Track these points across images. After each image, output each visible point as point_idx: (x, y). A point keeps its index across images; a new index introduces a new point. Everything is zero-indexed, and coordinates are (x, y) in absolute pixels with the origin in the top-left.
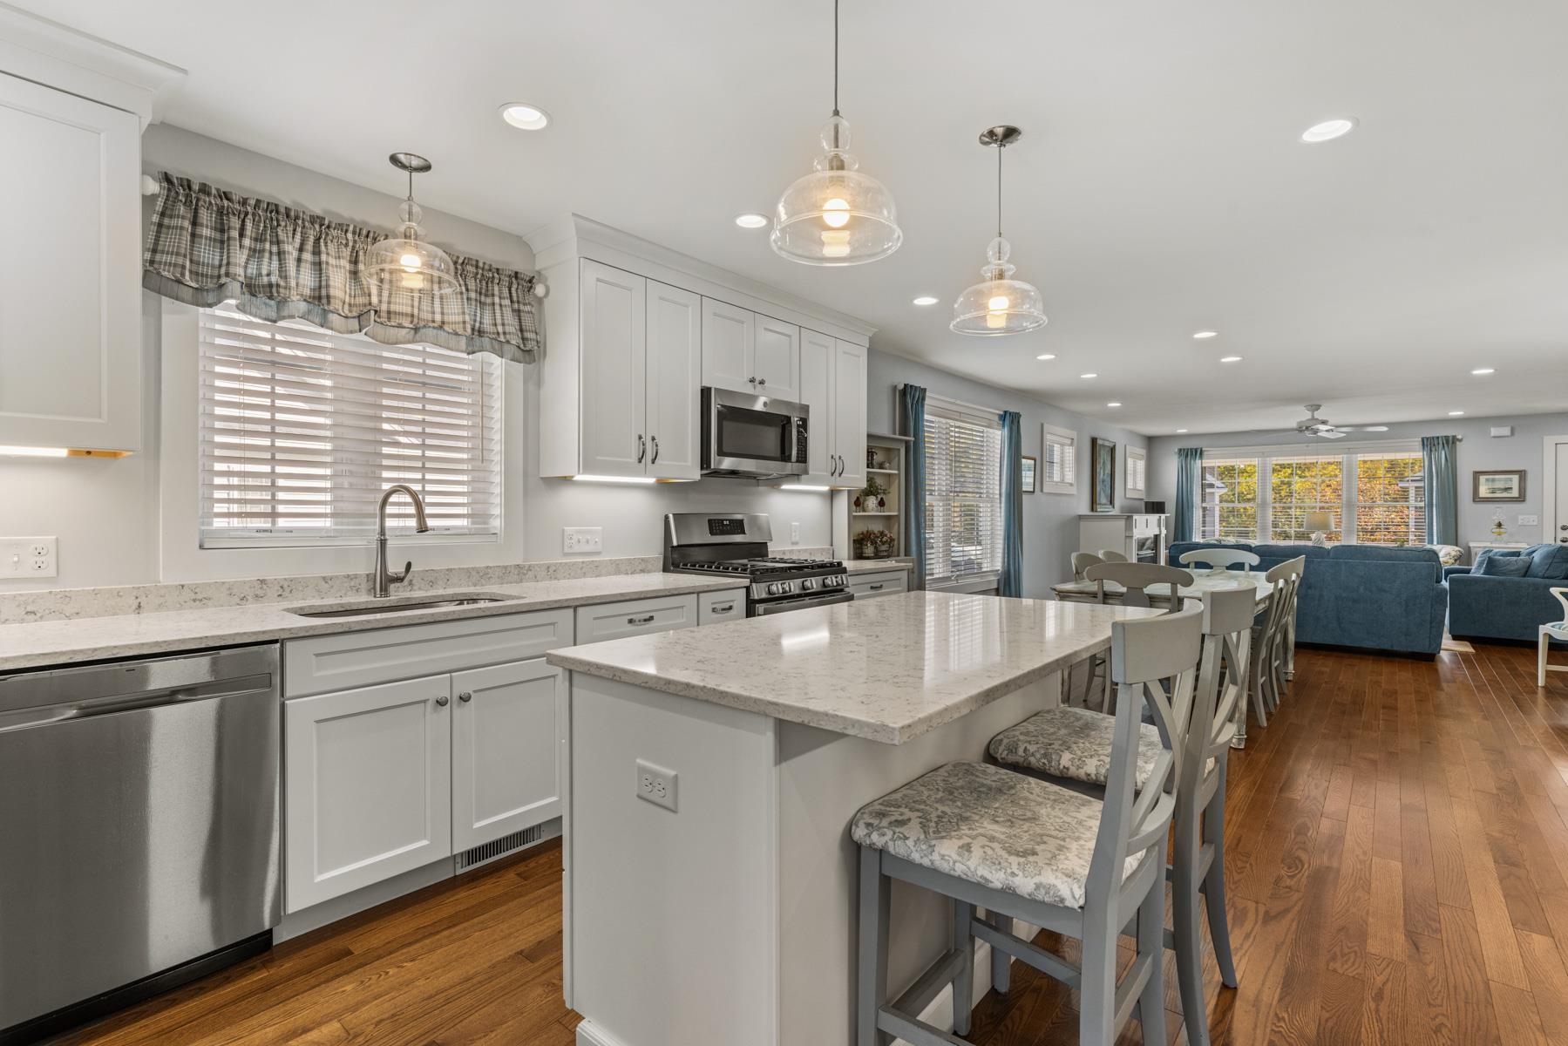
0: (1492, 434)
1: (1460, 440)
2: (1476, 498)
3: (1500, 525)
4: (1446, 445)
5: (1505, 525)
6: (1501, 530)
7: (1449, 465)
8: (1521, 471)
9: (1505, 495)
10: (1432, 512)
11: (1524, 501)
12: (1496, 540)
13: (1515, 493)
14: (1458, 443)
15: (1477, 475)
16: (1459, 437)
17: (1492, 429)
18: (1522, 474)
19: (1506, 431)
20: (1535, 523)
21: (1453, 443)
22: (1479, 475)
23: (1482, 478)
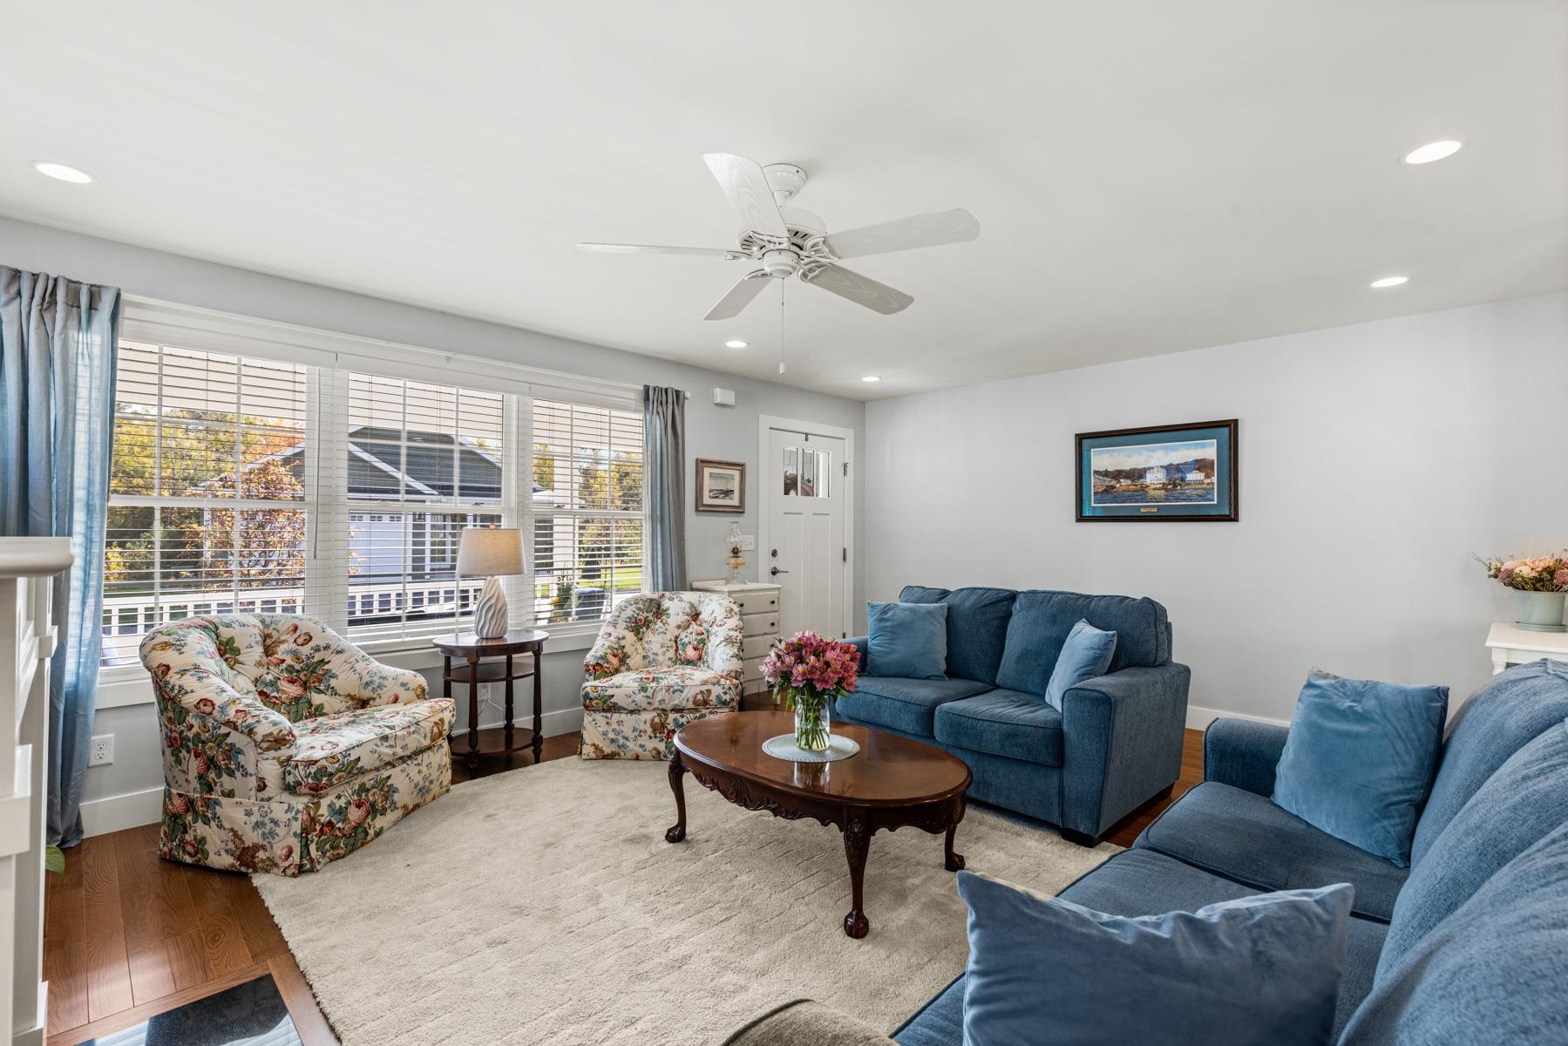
0: (718, 400)
2: (700, 507)
3: (736, 552)
6: (739, 561)
8: (742, 465)
9: (727, 501)
11: (744, 512)
12: (733, 577)
15: (700, 464)
16: (687, 393)
17: (718, 391)
18: (742, 469)
19: (729, 397)
22: (703, 464)
23: (707, 471)
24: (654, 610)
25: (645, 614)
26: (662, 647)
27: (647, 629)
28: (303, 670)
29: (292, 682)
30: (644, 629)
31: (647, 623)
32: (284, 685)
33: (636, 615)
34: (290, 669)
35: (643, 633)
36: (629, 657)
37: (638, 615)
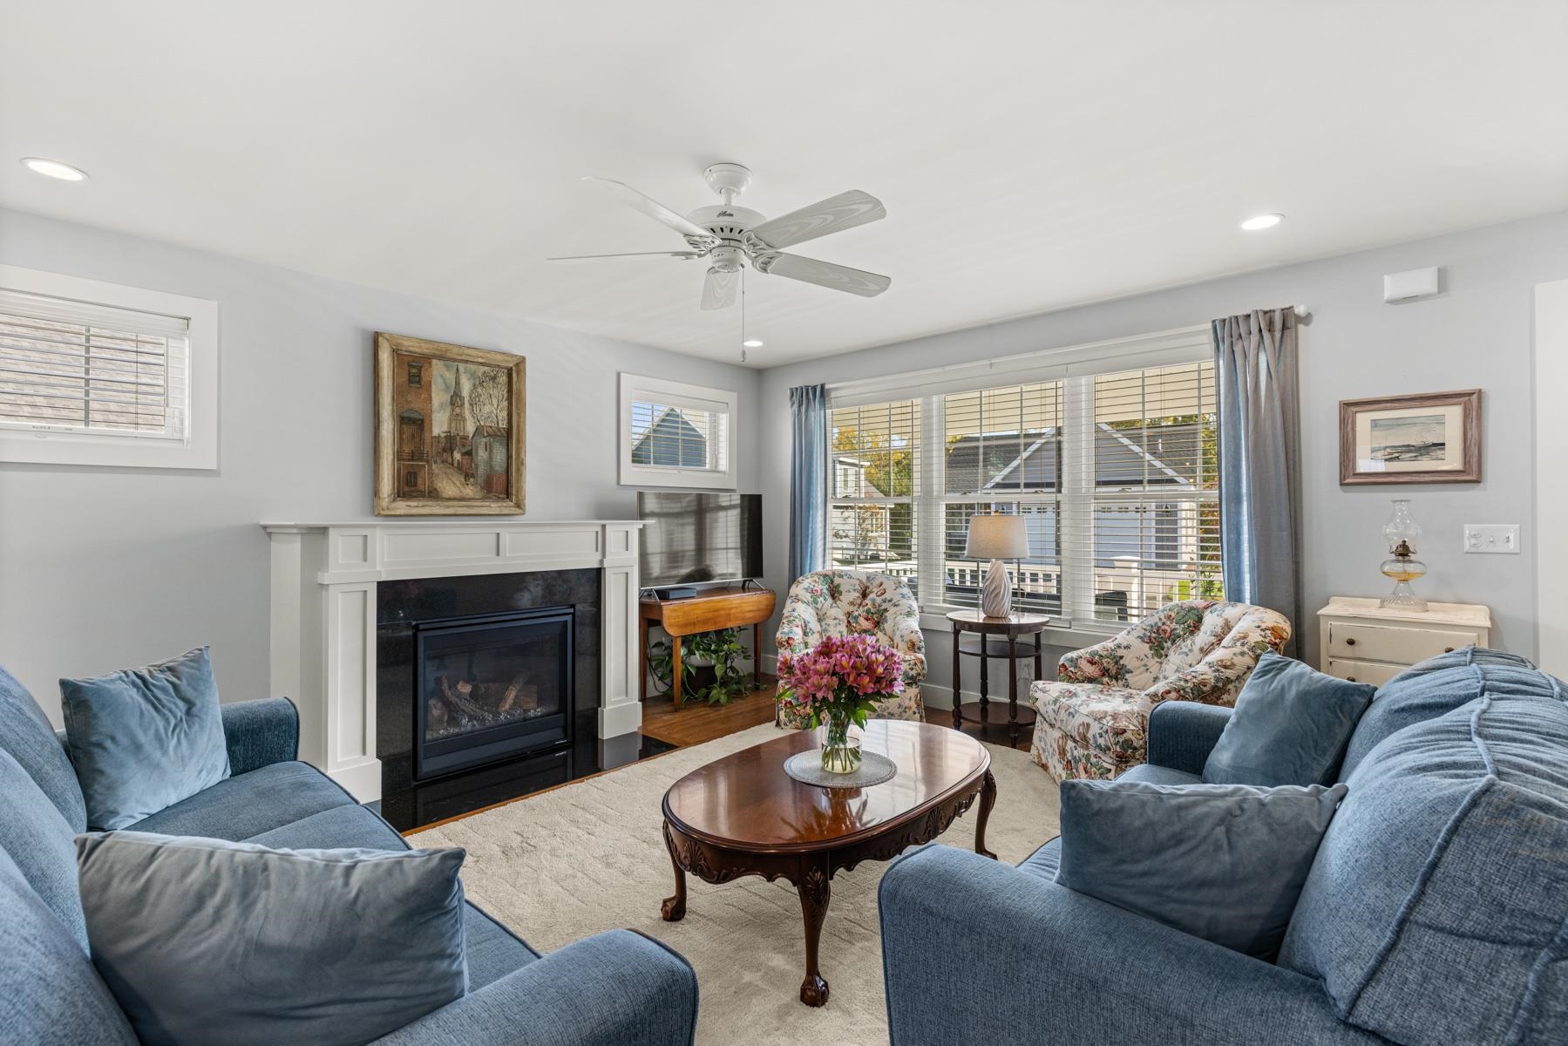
0: (1387, 295)
1: (1306, 319)
2: (1349, 477)
3: (1404, 552)
4: (1266, 334)
5: (1420, 552)
6: (1410, 568)
7: (1275, 386)
8: (1470, 394)
9: (1425, 464)
10: (1238, 514)
11: (1478, 481)
12: (1395, 597)
13: (1452, 460)
14: (1301, 327)
15: (1349, 409)
16: (1300, 310)
17: (1386, 279)
18: (1471, 403)
19: (1423, 280)
20: (1512, 546)
21: (1284, 327)
22: (1354, 409)
23: (1363, 420)
24: (1190, 622)
25: (1174, 625)
26: (1177, 671)
27: (1172, 644)
28: (876, 613)
29: (867, 619)
30: (1169, 643)
31: (1174, 637)
32: (861, 620)
33: (1160, 624)
34: (868, 611)
35: (1168, 649)
36: (1129, 672)
37: (1164, 624)
